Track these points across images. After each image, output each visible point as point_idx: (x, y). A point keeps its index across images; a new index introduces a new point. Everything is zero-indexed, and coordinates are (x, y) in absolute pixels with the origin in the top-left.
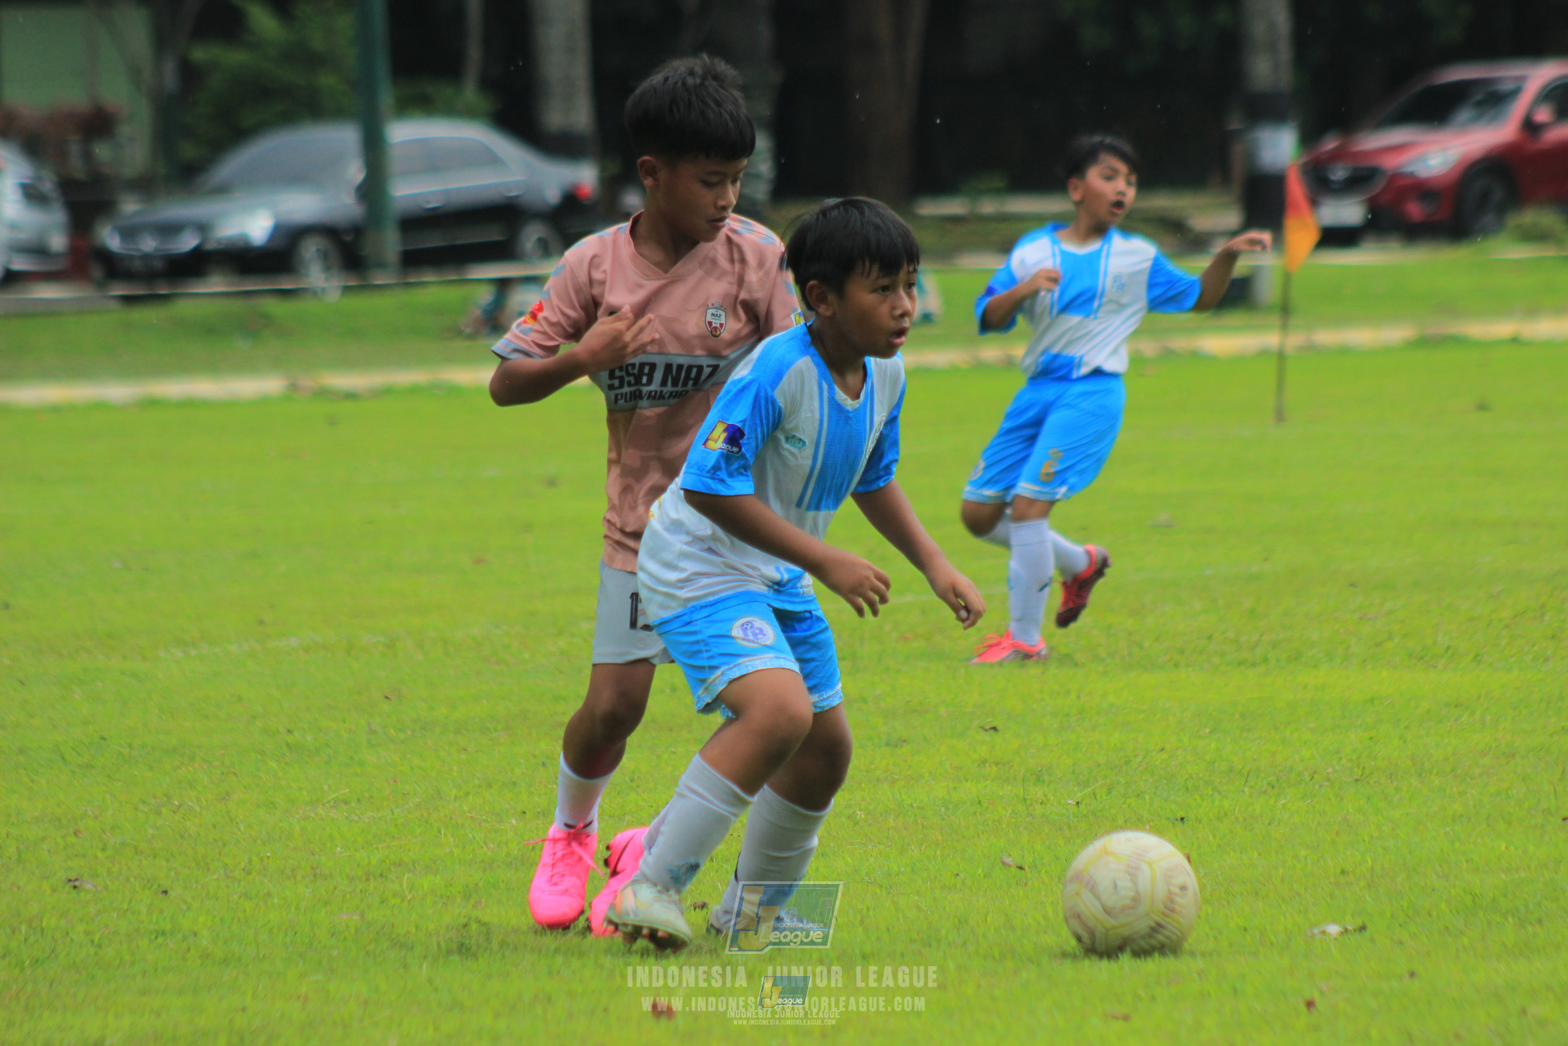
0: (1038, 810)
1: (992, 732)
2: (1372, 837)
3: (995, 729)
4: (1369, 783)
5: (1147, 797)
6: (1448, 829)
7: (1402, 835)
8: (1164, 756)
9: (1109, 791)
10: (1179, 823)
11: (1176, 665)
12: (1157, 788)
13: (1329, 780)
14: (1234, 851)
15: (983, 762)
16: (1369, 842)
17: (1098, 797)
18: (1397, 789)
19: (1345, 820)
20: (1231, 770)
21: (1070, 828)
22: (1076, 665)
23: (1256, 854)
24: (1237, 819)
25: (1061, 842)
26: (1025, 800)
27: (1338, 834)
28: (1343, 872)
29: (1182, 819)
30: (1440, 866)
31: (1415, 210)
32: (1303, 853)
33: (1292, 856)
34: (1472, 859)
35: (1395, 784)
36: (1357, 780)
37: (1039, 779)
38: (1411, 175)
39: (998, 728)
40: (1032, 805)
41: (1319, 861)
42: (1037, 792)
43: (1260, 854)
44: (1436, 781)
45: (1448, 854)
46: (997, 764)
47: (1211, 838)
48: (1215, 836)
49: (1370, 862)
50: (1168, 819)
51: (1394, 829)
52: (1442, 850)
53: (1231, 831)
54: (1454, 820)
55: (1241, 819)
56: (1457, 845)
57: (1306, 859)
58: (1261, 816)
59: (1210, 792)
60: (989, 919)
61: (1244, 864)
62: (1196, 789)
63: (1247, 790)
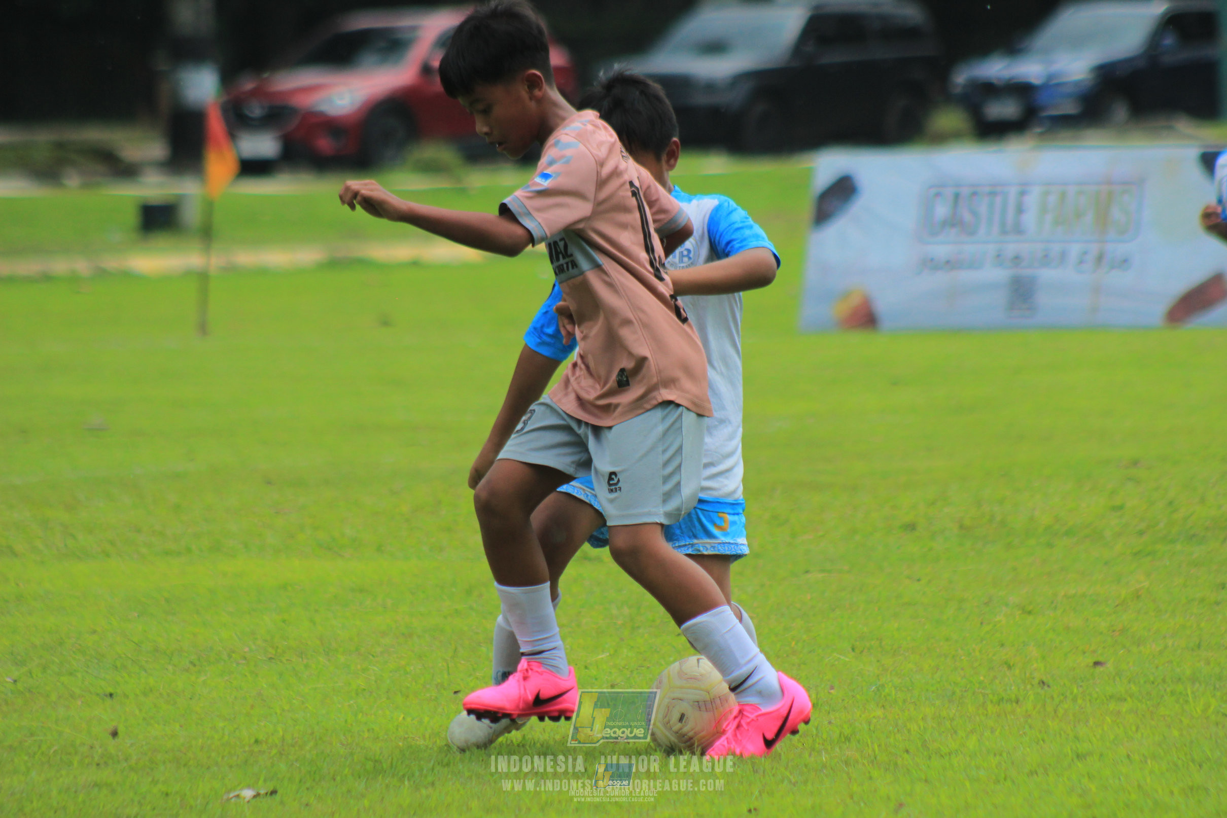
2: (283, 710)
4: (281, 662)
5: (79, 675)
6: (352, 702)
7: (310, 708)
8: (95, 637)
9: (45, 669)
10: (108, 701)
11: (108, 555)
12: (88, 667)
13: (245, 658)
14: (158, 724)
16: (281, 715)
17: (34, 676)
18: (307, 666)
19: (260, 694)
20: (156, 650)
21: (7, 703)
22: (15, 554)
23: (177, 727)
24: (161, 694)
27: (252, 707)
28: (257, 741)
29: (111, 695)
30: (344, 735)
31: (325, 144)
32: (221, 724)
33: (211, 728)
34: (373, 729)
35: (305, 661)
36: (271, 659)
38: (321, 114)
41: (235, 732)
43: (181, 726)
44: (342, 659)
45: (352, 725)
47: (137, 712)
48: (140, 710)
49: (281, 733)
50: (98, 694)
51: (303, 703)
52: (346, 721)
53: (155, 706)
54: (357, 694)
55: (165, 694)
56: (360, 716)
57: (223, 730)
58: (183, 692)
59: (137, 670)
61: (167, 735)
62: (124, 667)
63: (170, 668)
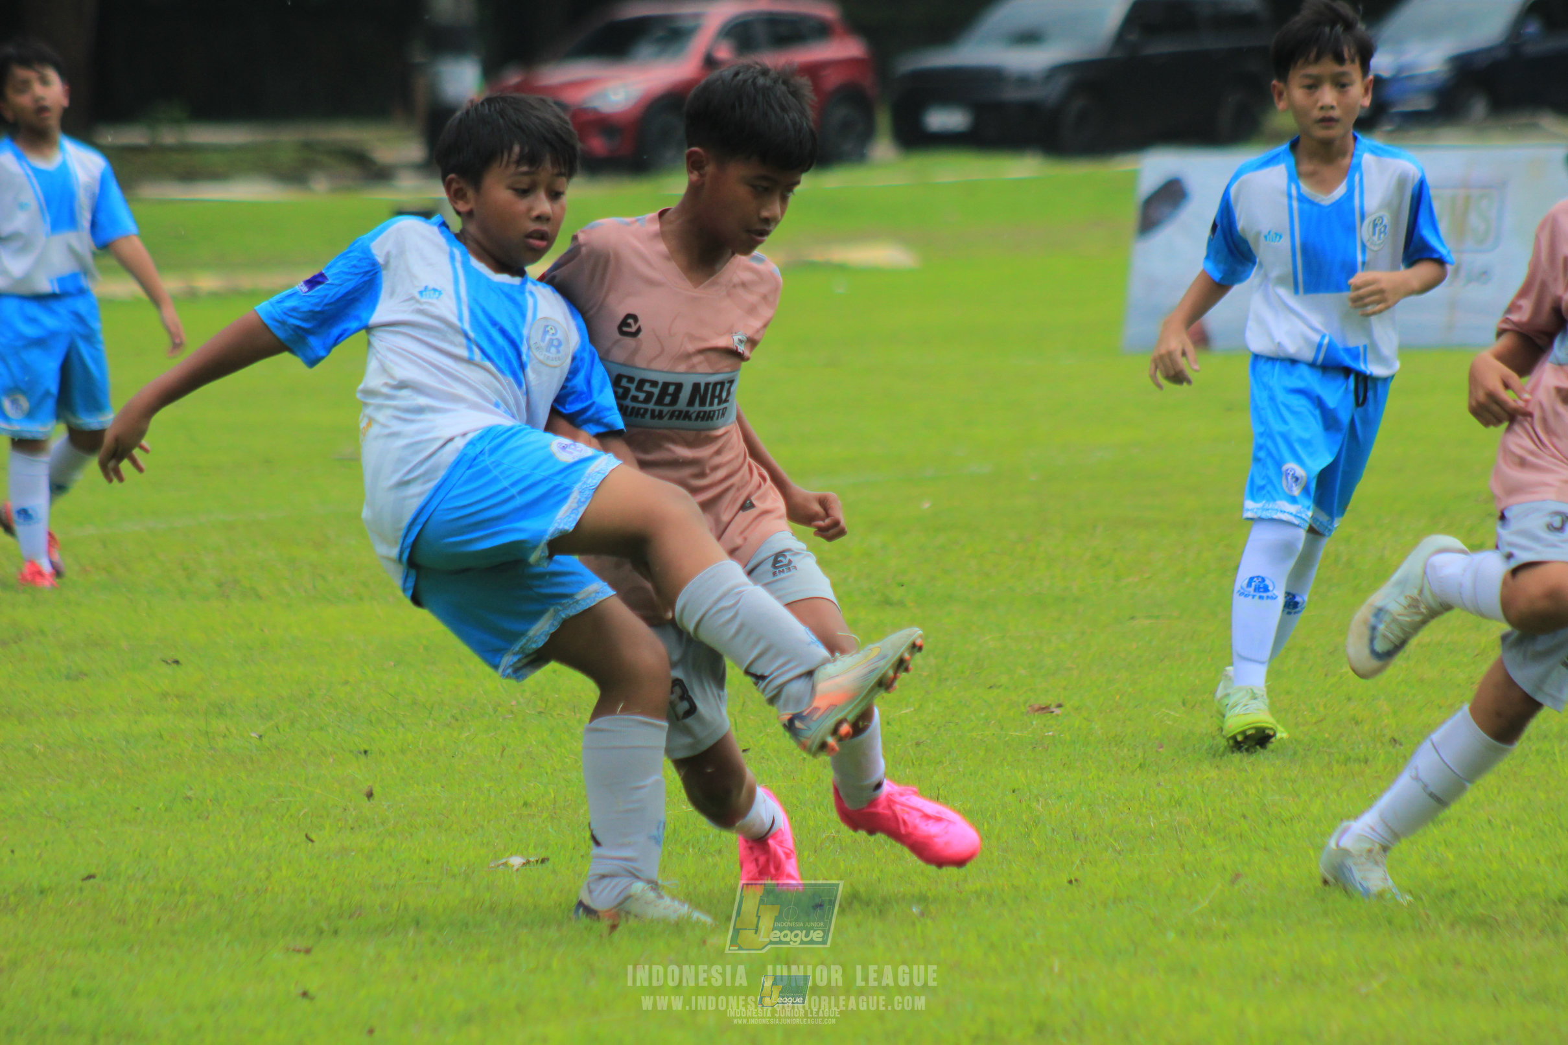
0: (220, 743)
1: (175, 666)
2: (555, 770)
3: (177, 662)
4: (552, 716)
5: (330, 731)
8: (348, 688)
9: (293, 723)
10: (363, 757)
11: (361, 599)
12: (340, 721)
13: (512, 712)
14: (418, 784)
15: (164, 695)
16: (552, 774)
17: (281, 731)
19: (529, 753)
20: (415, 703)
21: (252, 761)
22: (260, 597)
23: (439, 787)
24: (420, 752)
25: (243, 775)
26: (207, 733)
27: (521, 766)
28: (525, 804)
29: (366, 752)
31: (598, 145)
32: (487, 785)
33: (475, 789)
35: (578, 716)
36: (540, 713)
37: (221, 712)
38: (595, 111)
39: (181, 661)
40: (214, 738)
41: (502, 793)
42: (218, 725)
43: (443, 787)
46: (177, 697)
47: (394, 770)
48: (398, 769)
49: (553, 796)
50: (351, 751)
53: (414, 764)
55: (424, 751)
57: (489, 791)
58: (445, 749)
59: (394, 724)
60: (170, 852)
61: (427, 797)
62: (380, 721)
63: (430, 723)
